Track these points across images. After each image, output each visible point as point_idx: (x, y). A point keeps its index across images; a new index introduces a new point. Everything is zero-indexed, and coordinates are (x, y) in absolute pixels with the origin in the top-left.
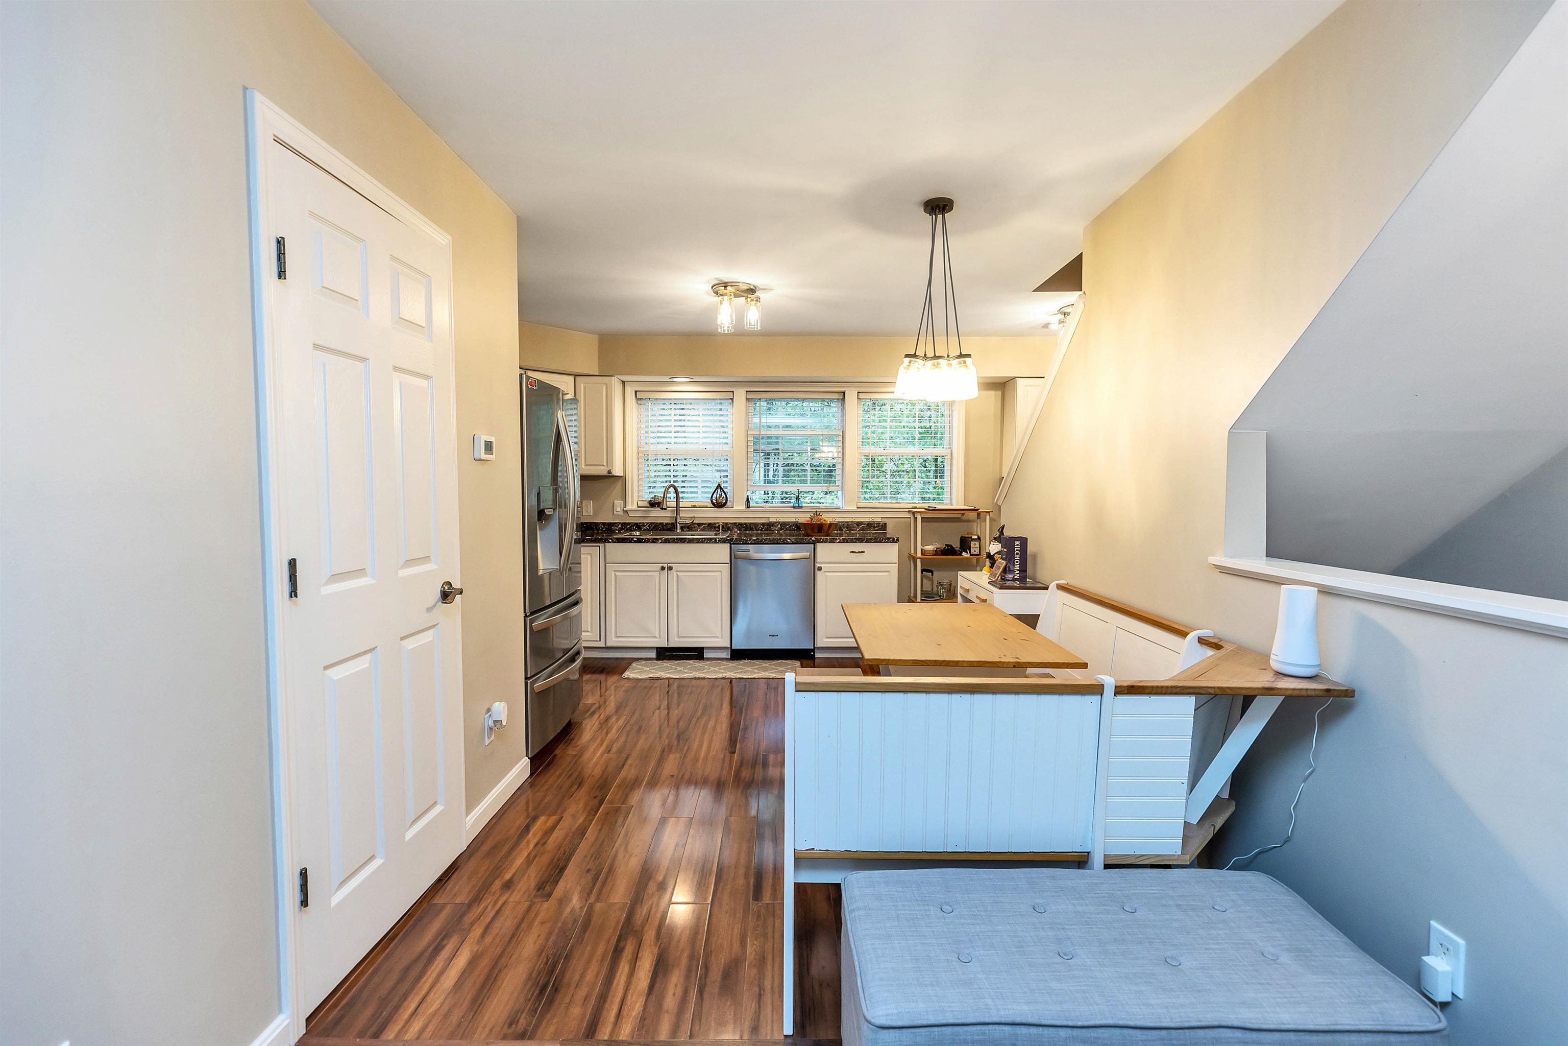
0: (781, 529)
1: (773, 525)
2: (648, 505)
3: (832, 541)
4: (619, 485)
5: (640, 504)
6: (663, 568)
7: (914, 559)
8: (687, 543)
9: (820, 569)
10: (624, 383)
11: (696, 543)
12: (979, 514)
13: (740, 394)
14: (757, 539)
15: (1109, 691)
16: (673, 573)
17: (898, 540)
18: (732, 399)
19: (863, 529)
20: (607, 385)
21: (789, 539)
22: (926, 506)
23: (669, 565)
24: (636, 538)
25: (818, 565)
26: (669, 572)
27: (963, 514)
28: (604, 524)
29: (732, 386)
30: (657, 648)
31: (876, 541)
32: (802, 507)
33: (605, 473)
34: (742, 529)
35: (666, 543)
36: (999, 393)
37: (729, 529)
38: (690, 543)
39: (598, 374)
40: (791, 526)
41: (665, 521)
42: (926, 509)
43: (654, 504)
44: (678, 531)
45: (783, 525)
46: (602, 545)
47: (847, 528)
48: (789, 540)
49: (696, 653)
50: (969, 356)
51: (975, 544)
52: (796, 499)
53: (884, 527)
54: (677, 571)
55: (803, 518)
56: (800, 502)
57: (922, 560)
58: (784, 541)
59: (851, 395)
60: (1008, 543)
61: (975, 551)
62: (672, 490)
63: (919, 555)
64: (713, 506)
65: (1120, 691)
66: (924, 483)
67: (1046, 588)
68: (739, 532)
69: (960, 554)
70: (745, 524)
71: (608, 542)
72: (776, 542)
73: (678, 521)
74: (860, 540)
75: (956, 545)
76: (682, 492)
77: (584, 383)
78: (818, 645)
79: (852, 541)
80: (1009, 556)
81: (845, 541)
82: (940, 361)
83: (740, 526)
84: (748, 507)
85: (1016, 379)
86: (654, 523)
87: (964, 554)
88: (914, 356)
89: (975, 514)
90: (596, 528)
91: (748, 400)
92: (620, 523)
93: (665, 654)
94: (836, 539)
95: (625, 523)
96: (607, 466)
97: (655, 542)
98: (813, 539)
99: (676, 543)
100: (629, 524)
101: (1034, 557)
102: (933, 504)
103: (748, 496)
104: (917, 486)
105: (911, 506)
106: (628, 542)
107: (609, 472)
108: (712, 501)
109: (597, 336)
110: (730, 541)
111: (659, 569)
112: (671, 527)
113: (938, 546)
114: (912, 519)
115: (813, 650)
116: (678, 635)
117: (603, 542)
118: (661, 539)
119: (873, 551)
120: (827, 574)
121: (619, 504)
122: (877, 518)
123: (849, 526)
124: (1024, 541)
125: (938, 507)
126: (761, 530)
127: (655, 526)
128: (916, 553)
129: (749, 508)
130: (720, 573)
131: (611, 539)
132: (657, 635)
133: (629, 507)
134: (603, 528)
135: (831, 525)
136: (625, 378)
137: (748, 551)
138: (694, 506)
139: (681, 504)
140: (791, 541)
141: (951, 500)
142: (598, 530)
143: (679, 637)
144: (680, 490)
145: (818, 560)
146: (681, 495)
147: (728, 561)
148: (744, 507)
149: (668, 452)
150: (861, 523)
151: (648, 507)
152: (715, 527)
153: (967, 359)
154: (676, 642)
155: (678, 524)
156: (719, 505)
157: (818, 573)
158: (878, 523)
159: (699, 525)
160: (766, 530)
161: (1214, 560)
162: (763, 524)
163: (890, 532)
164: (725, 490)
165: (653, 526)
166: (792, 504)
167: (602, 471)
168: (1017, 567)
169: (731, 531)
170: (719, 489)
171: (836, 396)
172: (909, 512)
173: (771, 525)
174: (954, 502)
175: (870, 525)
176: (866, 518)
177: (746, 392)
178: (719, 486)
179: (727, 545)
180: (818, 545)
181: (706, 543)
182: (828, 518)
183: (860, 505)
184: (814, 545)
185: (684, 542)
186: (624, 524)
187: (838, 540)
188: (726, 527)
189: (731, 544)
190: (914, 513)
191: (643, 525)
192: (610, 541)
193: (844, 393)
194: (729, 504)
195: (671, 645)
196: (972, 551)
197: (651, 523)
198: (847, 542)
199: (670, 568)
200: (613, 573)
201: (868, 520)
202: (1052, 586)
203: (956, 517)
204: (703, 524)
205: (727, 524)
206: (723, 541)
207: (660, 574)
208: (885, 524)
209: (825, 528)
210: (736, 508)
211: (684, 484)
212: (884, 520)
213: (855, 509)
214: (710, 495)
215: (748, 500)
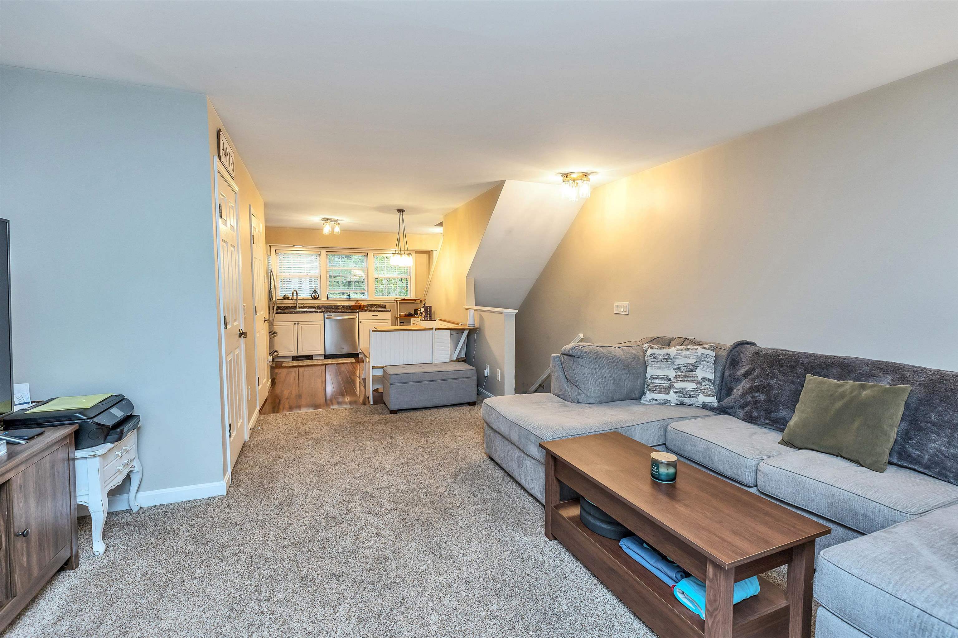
0: (342, 308)
3: (365, 311)
5: (279, 298)
6: (295, 324)
7: (397, 318)
8: (306, 313)
9: (361, 322)
10: (270, 246)
12: (421, 301)
13: (323, 252)
14: (335, 311)
15: (434, 330)
17: (390, 310)
18: (320, 254)
19: (376, 307)
22: (401, 298)
23: (297, 322)
24: (283, 312)
25: (360, 320)
27: (415, 301)
29: (319, 249)
30: (292, 356)
31: (382, 311)
32: (351, 299)
35: (296, 313)
36: (427, 256)
40: (347, 306)
41: (291, 305)
43: (286, 298)
45: (343, 306)
48: (346, 312)
49: (310, 357)
50: (410, 254)
52: (348, 296)
53: (385, 306)
54: (301, 325)
55: (352, 303)
56: (350, 297)
57: (400, 319)
58: (344, 313)
59: (370, 254)
60: (426, 308)
62: (295, 292)
63: (399, 316)
64: (312, 299)
65: (436, 329)
66: (401, 289)
67: (436, 320)
68: (325, 309)
70: (327, 306)
74: (376, 311)
75: (413, 313)
79: (373, 311)
80: (426, 312)
81: (370, 311)
82: (402, 255)
83: (325, 307)
84: (328, 299)
85: (432, 251)
87: (415, 316)
88: (395, 253)
89: (420, 300)
91: (327, 255)
93: (295, 358)
97: (291, 313)
98: (357, 311)
99: (301, 313)
101: (434, 312)
102: (404, 297)
103: (327, 294)
104: (398, 290)
105: (395, 298)
106: (280, 313)
108: (312, 297)
111: (293, 324)
112: (295, 308)
113: (406, 313)
114: (396, 303)
115: (358, 354)
118: (294, 312)
119: (381, 315)
120: (364, 324)
122: (381, 303)
123: (371, 306)
124: (430, 307)
125: (406, 298)
126: (334, 308)
127: (286, 307)
128: (397, 316)
130: (319, 325)
132: (293, 351)
135: (364, 305)
136: (270, 245)
137: (331, 316)
138: (304, 299)
139: (299, 298)
140: (348, 312)
141: (411, 296)
143: (302, 351)
144: (298, 292)
145: (360, 318)
146: (298, 294)
147: (323, 320)
148: (326, 299)
150: (376, 305)
151: (283, 299)
152: (314, 307)
153: (410, 255)
154: (301, 353)
155: (298, 306)
156: (315, 298)
157: (360, 323)
158: (383, 305)
160: (336, 308)
161: (464, 307)
162: (334, 306)
163: (387, 308)
164: (317, 292)
166: (347, 298)
168: (429, 315)
169: (321, 308)
170: (315, 292)
171: (364, 254)
172: (394, 300)
173: (338, 306)
174: (412, 296)
175: (379, 306)
176: (377, 303)
177: (326, 252)
178: (315, 290)
179: (321, 314)
180: (359, 313)
181: (311, 313)
182: (363, 303)
183: (375, 298)
185: (304, 313)
187: (367, 311)
188: (319, 307)
189: (323, 314)
190: (396, 301)
191: (281, 307)
193: (367, 253)
194: (319, 298)
195: (299, 355)
196: (418, 315)
199: (298, 324)
202: (437, 320)
203: (413, 302)
204: (308, 306)
206: (320, 312)
207: (293, 326)
209: (362, 307)
210: (322, 299)
211: (299, 290)
212: (385, 304)
213: (373, 299)
214: (311, 294)
215: (328, 296)
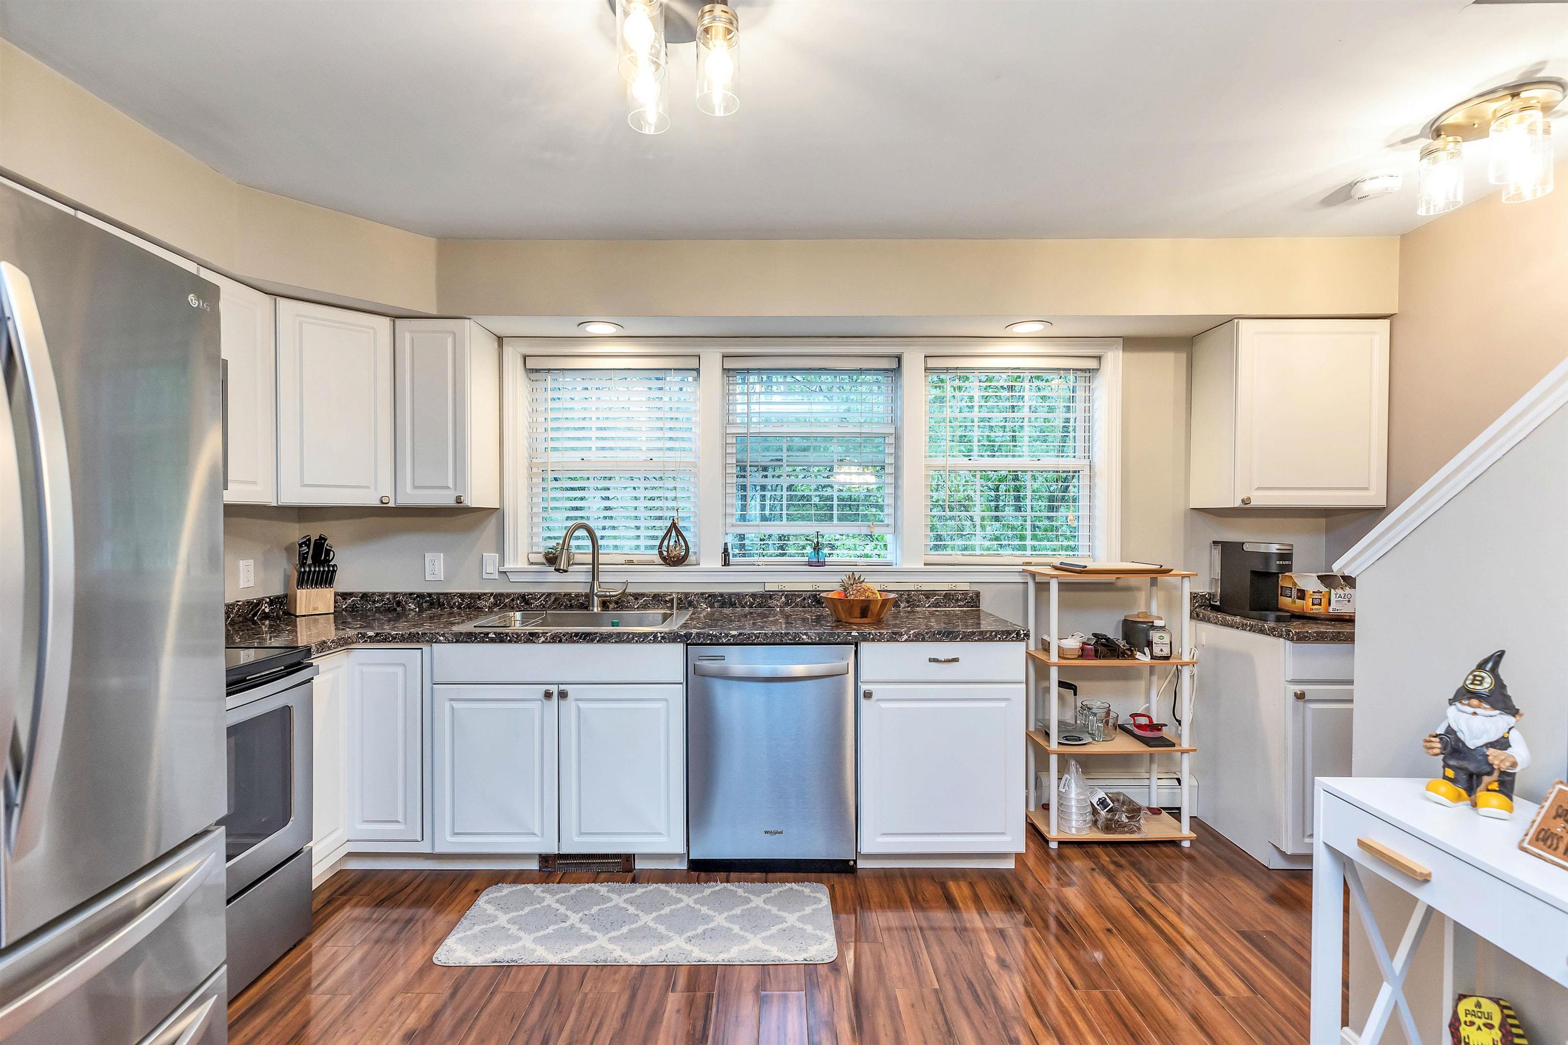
0: (787, 604)
1: (771, 597)
2: (544, 561)
3: (894, 637)
4: (492, 522)
5: (534, 558)
6: (548, 695)
7: (1047, 667)
8: (598, 641)
9: (868, 695)
10: (497, 335)
11: (616, 642)
12: (1155, 578)
13: (712, 360)
14: (740, 634)
16: (569, 705)
18: (698, 370)
20: (454, 334)
21: (806, 634)
22: (1056, 562)
23: (562, 687)
24: (495, 633)
25: (864, 687)
26: (561, 702)
28: (462, 595)
29: (695, 345)
30: (540, 856)
31: (983, 637)
32: (823, 564)
33: (450, 502)
34: (716, 604)
35: (554, 642)
36: (1183, 356)
37: (690, 604)
38: (604, 642)
39: (434, 312)
40: (804, 599)
41: (574, 590)
42: (1056, 568)
43: (549, 558)
44: (595, 610)
45: (791, 597)
46: (426, 648)
47: (908, 602)
48: (804, 637)
49: (619, 866)
51: (1161, 638)
52: (814, 549)
53: (973, 600)
54: (577, 700)
55: (829, 586)
56: (820, 554)
57: (1061, 668)
58: (794, 638)
59: (913, 362)
61: (1162, 650)
63: (1054, 658)
64: (662, 562)
68: (709, 609)
69: (1132, 657)
70: (721, 595)
71: (436, 642)
72: (778, 641)
73: (596, 591)
74: (949, 635)
75: (1119, 637)
76: (602, 538)
77: (411, 332)
78: (865, 849)
79: (929, 635)
81: (919, 638)
83: (711, 599)
84: (726, 563)
85: (1236, 321)
86: (554, 594)
87: (1139, 655)
89: (1148, 576)
90: (449, 604)
91: (726, 371)
92: (492, 594)
93: (557, 863)
94: (901, 635)
95: (501, 595)
96: (455, 489)
97: (533, 642)
98: (854, 633)
99: (574, 642)
100: (508, 595)
102: (1067, 559)
103: (726, 544)
106: (478, 642)
107: (459, 500)
108: (661, 553)
109: (434, 239)
110: (686, 640)
111: (541, 695)
112: (581, 603)
113: (1087, 639)
114: (1032, 586)
115: (854, 859)
116: (580, 830)
117: (427, 641)
118: (544, 634)
119: (975, 659)
120: (884, 705)
121: (491, 561)
122: (962, 583)
126: (751, 606)
127: (556, 600)
128: (1049, 655)
129: (729, 565)
130: (665, 703)
131: (443, 635)
132: (537, 831)
133: (509, 566)
134: (461, 604)
135: (881, 599)
136: (501, 328)
137: (722, 658)
138: (627, 563)
139: (602, 559)
140: (809, 637)
141: (1092, 550)
142: (452, 607)
143: (581, 834)
144: (598, 534)
145: (864, 675)
146: (600, 542)
147: (681, 678)
148: (718, 564)
149: (582, 466)
150: (933, 593)
151: (544, 564)
152: (666, 601)
154: (575, 844)
155: (596, 598)
156: (672, 560)
157: (863, 702)
158: (965, 593)
159: (637, 596)
160: (760, 605)
162: (754, 595)
163: (986, 608)
164: (684, 533)
165: (553, 599)
166: (806, 559)
167: (445, 499)
169: (695, 607)
170: (674, 531)
171: (885, 363)
172: (1027, 574)
173: (767, 597)
175: (949, 598)
176: (941, 583)
177: (723, 357)
178: (674, 525)
179: (679, 648)
180: (864, 647)
181: (637, 641)
182: (874, 585)
183: (928, 559)
184: (856, 646)
185: (592, 641)
186: (499, 597)
187: (905, 637)
188: (683, 601)
189: (688, 645)
190: (1032, 575)
191: (534, 596)
192: (442, 638)
193: (899, 358)
194: (692, 558)
195: (565, 850)
196: (1157, 651)
197: (549, 595)
198: (923, 640)
199: (563, 695)
200: (447, 704)
201: (946, 587)
204: (643, 595)
205: (687, 595)
206: (672, 638)
207: (543, 706)
208: (978, 594)
209: (875, 608)
210: (703, 565)
211: (608, 523)
212: (976, 588)
213: (921, 566)
214: (657, 543)
215: (726, 550)
